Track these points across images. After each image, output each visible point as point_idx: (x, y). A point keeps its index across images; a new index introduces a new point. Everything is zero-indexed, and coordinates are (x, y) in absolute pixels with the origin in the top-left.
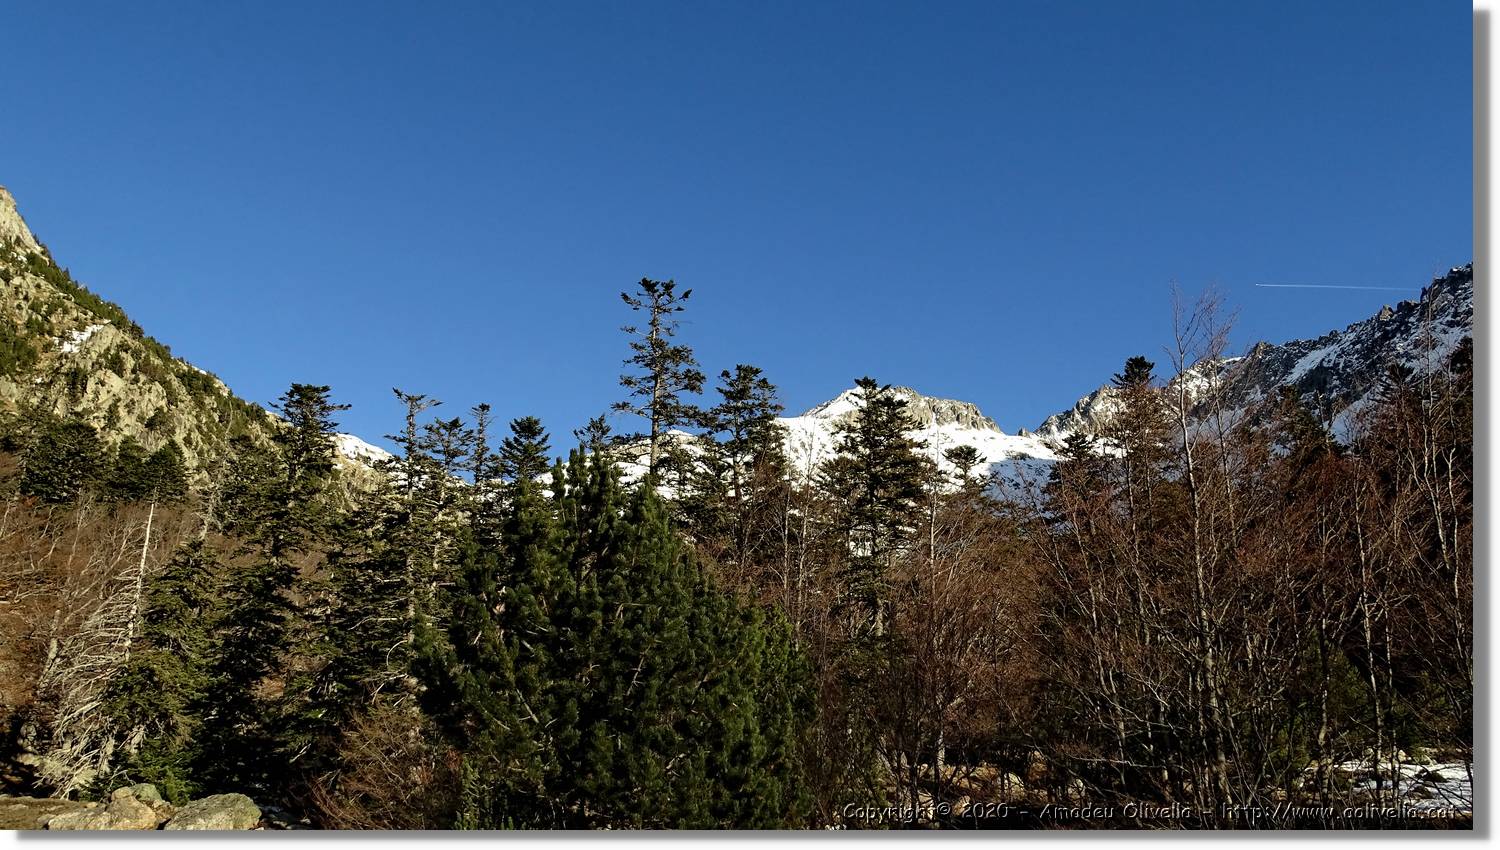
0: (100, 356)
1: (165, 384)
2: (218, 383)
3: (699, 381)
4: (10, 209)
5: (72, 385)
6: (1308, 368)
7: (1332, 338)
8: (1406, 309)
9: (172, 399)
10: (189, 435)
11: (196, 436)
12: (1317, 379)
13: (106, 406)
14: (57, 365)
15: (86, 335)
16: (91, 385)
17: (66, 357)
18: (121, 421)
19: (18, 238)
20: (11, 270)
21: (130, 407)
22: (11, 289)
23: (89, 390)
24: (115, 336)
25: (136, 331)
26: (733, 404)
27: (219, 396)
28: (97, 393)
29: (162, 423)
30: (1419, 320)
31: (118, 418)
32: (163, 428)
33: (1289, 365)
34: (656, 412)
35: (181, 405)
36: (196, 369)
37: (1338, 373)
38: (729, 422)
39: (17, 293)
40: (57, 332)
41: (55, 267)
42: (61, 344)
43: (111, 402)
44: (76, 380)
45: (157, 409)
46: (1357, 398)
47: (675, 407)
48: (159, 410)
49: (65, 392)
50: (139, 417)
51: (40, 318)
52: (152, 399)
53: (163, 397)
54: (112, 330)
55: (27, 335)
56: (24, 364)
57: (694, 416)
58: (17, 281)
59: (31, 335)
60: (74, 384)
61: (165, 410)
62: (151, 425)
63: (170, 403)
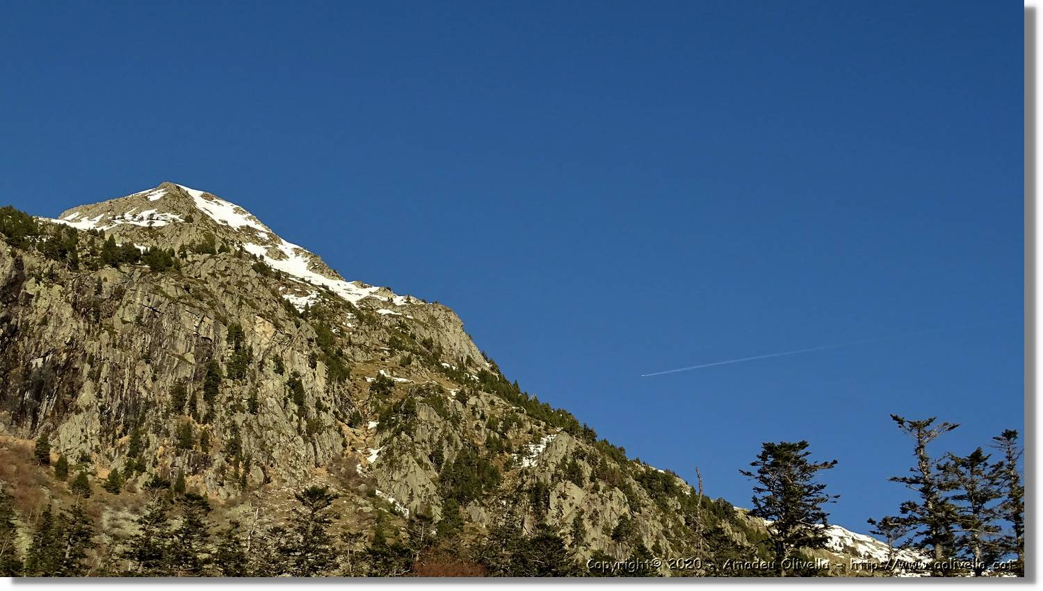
0: (558, 467)
1: (626, 489)
2: (679, 482)
4: (459, 330)
5: (536, 502)
9: (635, 505)
10: (657, 542)
11: (664, 543)
13: (570, 521)
14: (519, 483)
15: (541, 448)
16: (553, 500)
17: (527, 474)
18: (587, 535)
19: (468, 357)
20: (466, 391)
21: (594, 518)
22: (469, 410)
23: (552, 506)
24: (569, 443)
25: (589, 435)
27: (682, 496)
28: (560, 507)
29: (628, 532)
31: (584, 532)
32: (630, 538)
35: (645, 510)
36: (654, 469)
39: (474, 414)
40: (516, 449)
41: (505, 382)
42: (520, 460)
43: (574, 515)
44: (539, 495)
45: (621, 517)
48: (623, 518)
49: (530, 510)
50: (604, 529)
51: (497, 436)
52: (615, 507)
53: (625, 504)
54: (565, 437)
55: (488, 455)
56: (489, 487)
58: (472, 401)
59: (491, 455)
60: (537, 500)
61: (629, 517)
62: (617, 536)
63: (633, 509)
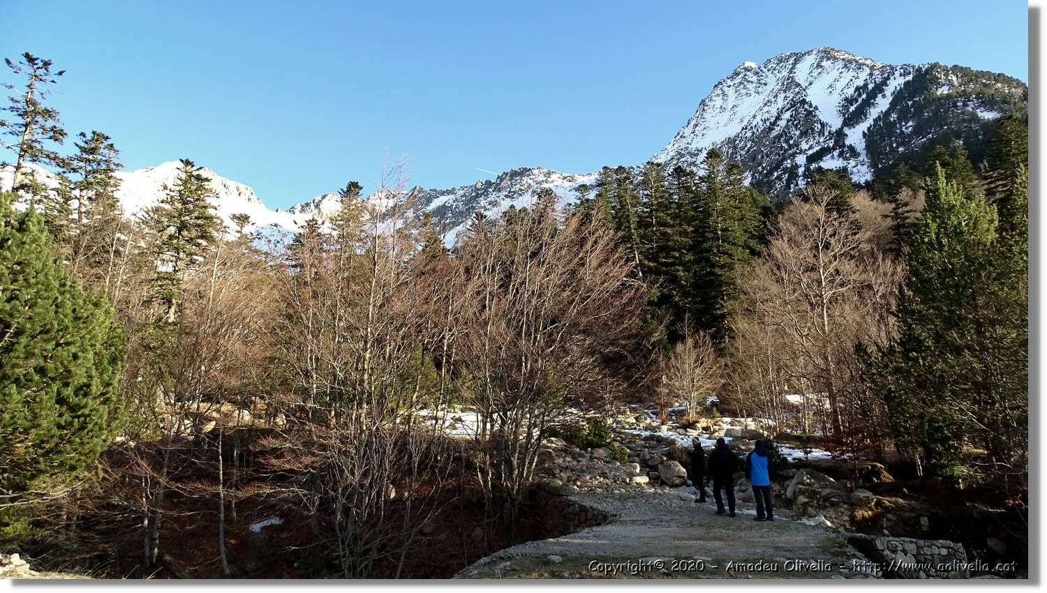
3: (62, 135)
6: (438, 204)
7: (452, 192)
8: (489, 184)
12: (442, 211)
26: (85, 156)
30: (493, 191)
33: (429, 201)
34: (22, 150)
37: (452, 211)
38: (81, 168)
46: (458, 225)
47: (40, 150)
57: (53, 158)
